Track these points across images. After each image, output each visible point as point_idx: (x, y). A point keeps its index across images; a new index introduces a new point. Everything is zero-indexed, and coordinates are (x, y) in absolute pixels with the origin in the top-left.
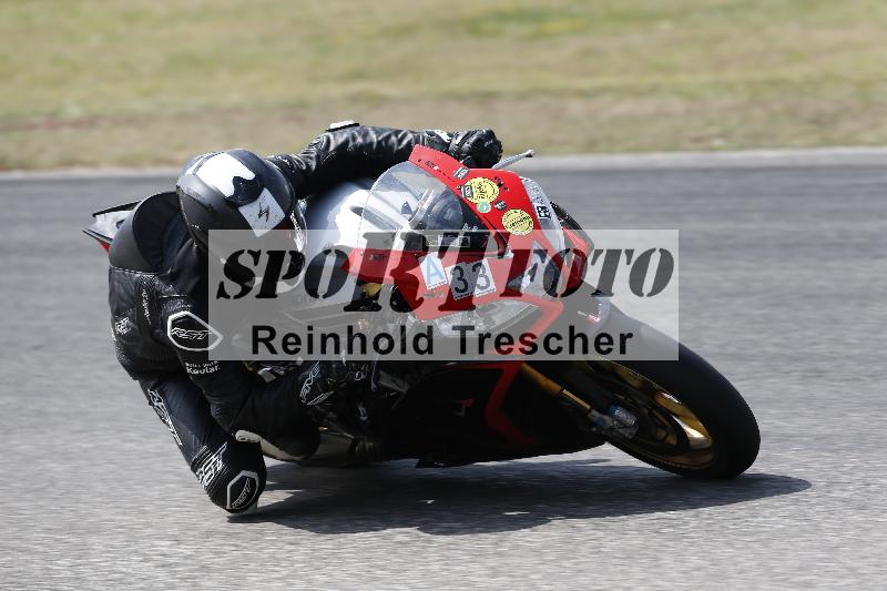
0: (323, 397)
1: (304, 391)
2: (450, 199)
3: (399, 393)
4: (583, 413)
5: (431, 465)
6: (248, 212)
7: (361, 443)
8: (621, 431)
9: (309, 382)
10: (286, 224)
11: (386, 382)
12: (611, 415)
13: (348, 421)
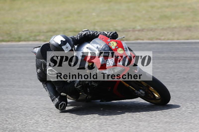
0: (79, 86)
1: (75, 85)
2: (106, 46)
3: (96, 86)
4: (134, 91)
5: (103, 101)
6: (64, 47)
7: (88, 97)
8: (142, 95)
9: (76, 83)
10: (72, 50)
11: (93, 84)
12: (140, 91)
13: (86, 92)
